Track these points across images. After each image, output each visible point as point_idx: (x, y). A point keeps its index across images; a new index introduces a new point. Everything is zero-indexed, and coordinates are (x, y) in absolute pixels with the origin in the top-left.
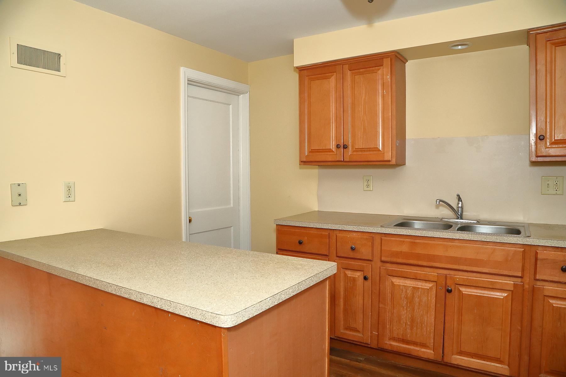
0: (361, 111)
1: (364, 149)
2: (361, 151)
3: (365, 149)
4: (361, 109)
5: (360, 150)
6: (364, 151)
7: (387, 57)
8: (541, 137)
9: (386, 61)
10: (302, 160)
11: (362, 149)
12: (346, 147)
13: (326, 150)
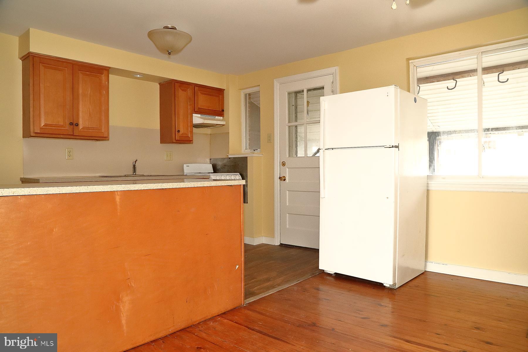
0: (88, 102)
3: (90, 128)
4: (88, 100)
5: (86, 128)
7: (106, 70)
8: (179, 131)
9: (105, 72)
10: (36, 131)
11: (88, 128)
12: (77, 125)
13: (59, 126)
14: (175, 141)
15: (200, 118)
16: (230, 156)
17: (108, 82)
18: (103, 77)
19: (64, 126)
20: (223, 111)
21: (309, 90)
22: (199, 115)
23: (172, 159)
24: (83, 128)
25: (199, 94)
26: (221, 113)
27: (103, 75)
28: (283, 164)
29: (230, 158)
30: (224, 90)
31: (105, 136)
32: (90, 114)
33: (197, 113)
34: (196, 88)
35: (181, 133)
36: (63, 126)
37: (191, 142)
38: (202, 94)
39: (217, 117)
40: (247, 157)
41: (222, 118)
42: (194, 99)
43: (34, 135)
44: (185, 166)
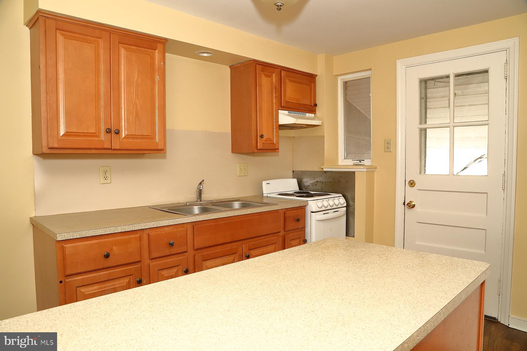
0: (133, 94)
1: (136, 136)
2: (133, 138)
3: (138, 136)
4: (133, 91)
5: (131, 136)
6: (136, 138)
7: (159, 42)
8: (262, 136)
9: (160, 46)
10: (51, 146)
11: (134, 136)
12: (118, 132)
13: (89, 134)
14: (256, 151)
15: (288, 115)
16: (325, 170)
17: (164, 63)
18: (157, 54)
19: (97, 134)
20: (316, 105)
21: (458, 75)
22: (286, 112)
23: (246, 174)
24: (127, 137)
25: (287, 81)
26: (312, 108)
27: (157, 51)
28: (412, 184)
29: (325, 172)
30: (317, 75)
31: (159, 148)
32: (137, 113)
33: (284, 108)
34: (283, 73)
35: (264, 138)
36: (95, 134)
37: (277, 151)
38: (291, 81)
39: (308, 115)
40: (354, 172)
41: (313, 115)
42: (279, 89)
43: (49, 151)
44: (264, 183)
